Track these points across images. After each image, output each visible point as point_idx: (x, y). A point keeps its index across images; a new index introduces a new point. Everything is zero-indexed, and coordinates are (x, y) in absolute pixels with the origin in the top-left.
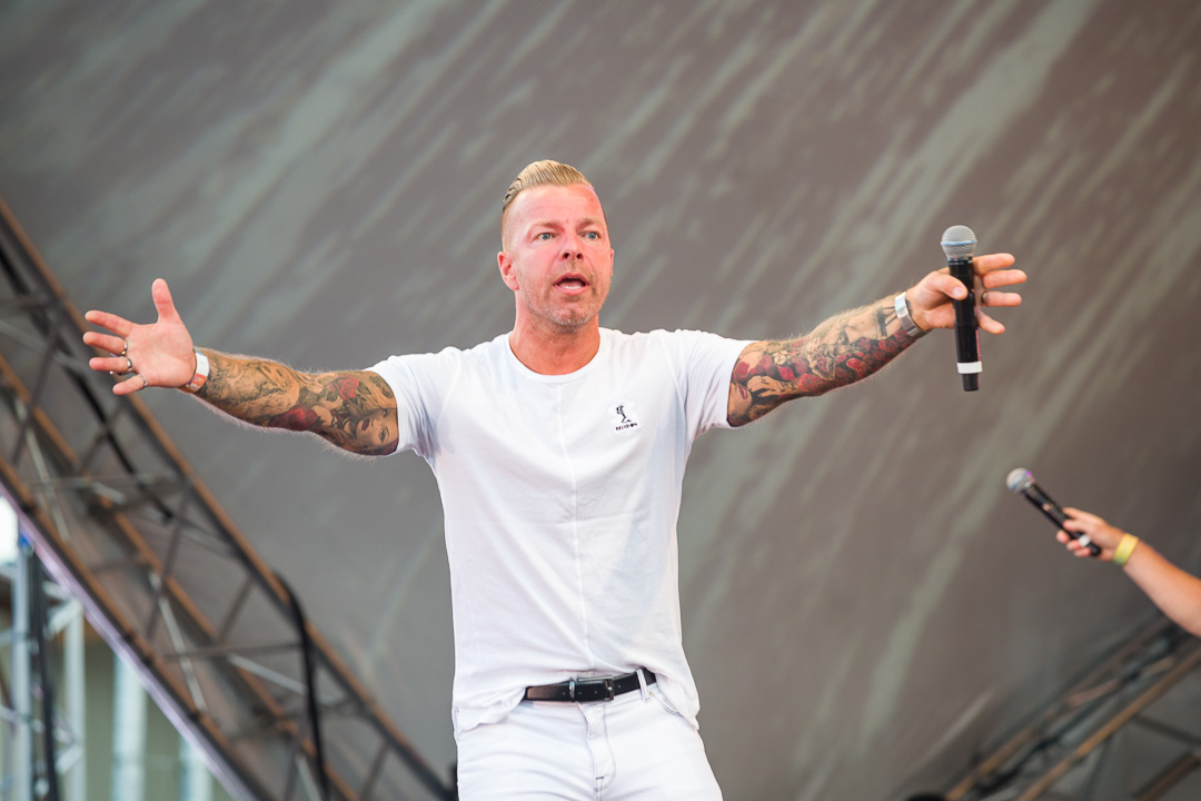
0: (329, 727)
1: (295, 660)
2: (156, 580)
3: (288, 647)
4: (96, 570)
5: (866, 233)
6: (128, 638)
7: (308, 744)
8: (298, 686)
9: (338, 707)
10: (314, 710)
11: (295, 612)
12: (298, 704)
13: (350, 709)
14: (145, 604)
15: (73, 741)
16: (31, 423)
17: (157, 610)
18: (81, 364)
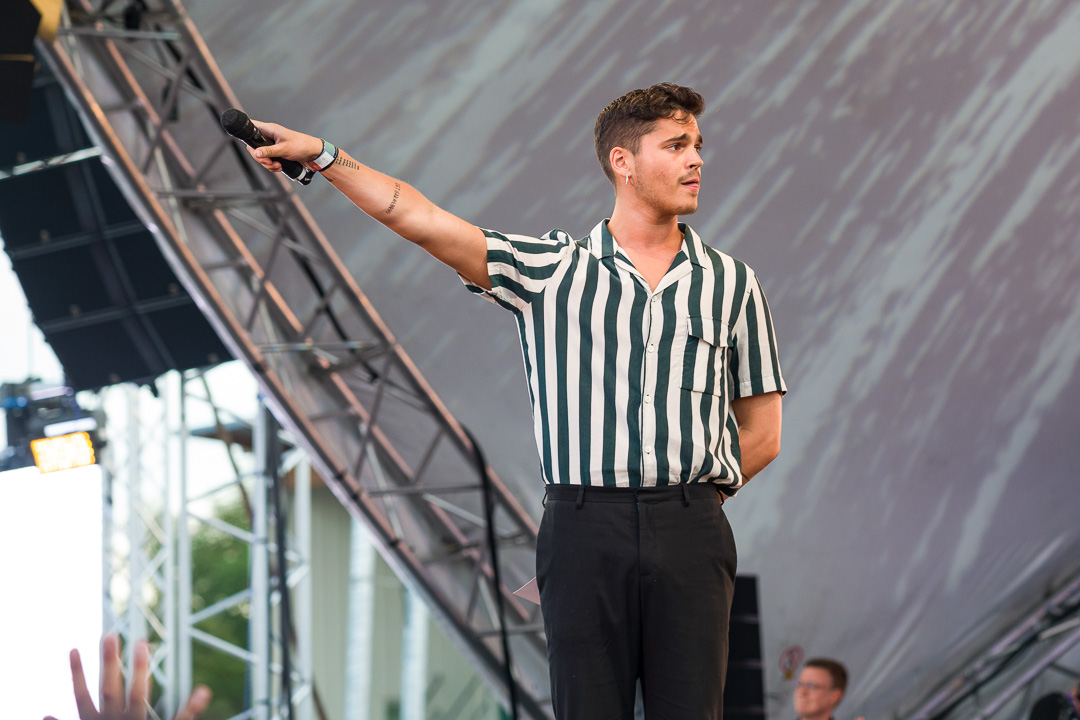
0: (505, 555)
1: (477, 497)
2: (363, 428)
3: (472, 488)
4: (315, 419)
6: (340, 477)
7: (487, 568)
8: (481, 521)
9: (513, 538)
10: (492, 542)
11: (478, 459)
12: (480, 536)
13: (522, 540)
14: (355, 449)
15: (300, 563)
16: (264, 294)
17: (364, 454)
18: (304, 249)
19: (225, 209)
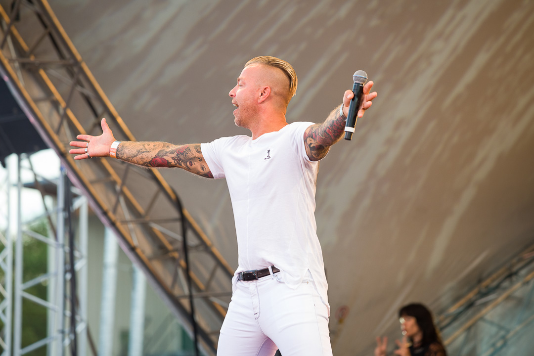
0: (192, 256)
1: (178, 225)
2: (118, 188)
3: (174, 220)
4: (92, 182)
5: (439, 45)
6: (105, 213)
7: (183, 263)
8: (179, 237)
9: (196, 247)
10: (185, 249)
11: (178, 204)
12: (179, 245)
13: (201, 248)
14: (113, 199)
15: (81, 257)
16: (65, 116)
17: (118, 202)
18: (88, 91)
19: (45, 70)
